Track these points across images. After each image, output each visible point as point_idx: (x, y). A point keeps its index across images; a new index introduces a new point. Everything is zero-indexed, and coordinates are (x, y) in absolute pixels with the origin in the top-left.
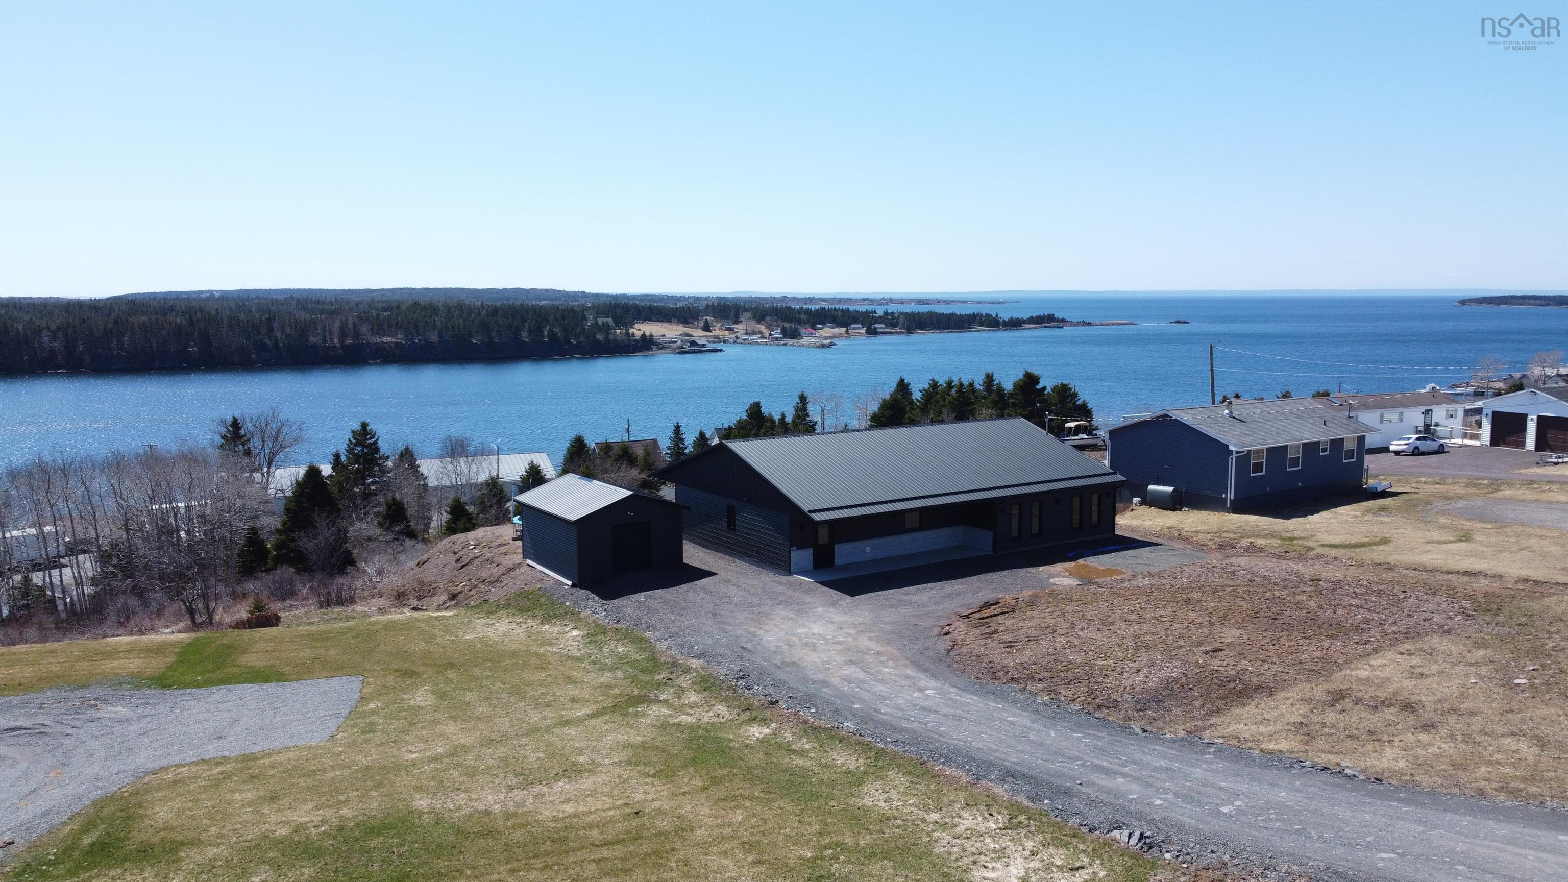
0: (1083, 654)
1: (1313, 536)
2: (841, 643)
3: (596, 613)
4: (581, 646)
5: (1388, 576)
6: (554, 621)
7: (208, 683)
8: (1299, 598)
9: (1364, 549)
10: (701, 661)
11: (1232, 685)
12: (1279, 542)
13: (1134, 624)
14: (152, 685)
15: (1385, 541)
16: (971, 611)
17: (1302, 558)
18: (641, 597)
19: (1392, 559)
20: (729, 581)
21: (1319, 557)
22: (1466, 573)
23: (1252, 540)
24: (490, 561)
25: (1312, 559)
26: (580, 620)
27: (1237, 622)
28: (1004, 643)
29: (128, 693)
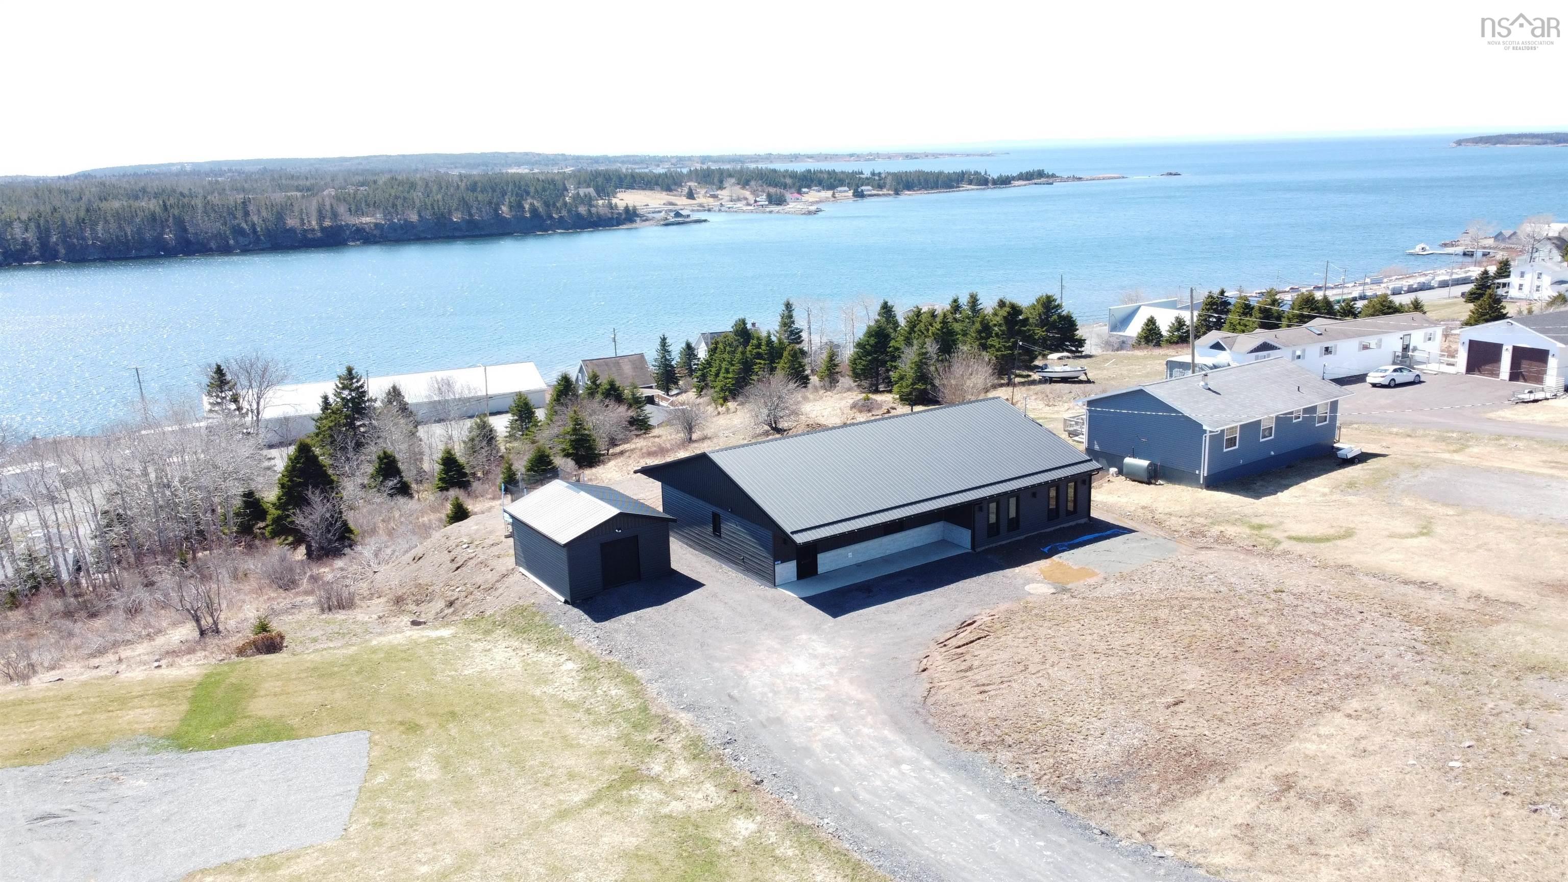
0: (1051, 704)
1: (1281, 523)
2: (824, 688)
3: (589, 641)
4: (576, 685)
5: (1348, 585)
6: (549, 648)
7: (222, 743)
8: (1261, 620)
9: (1328, 544)
10: (690, 716)
11: (1188, 760)
12: (1248, 531)
13: (1103, 658)
14: (168, 746)
15: (1349, 534)
16: (948, 635)
17: (1269, 554)
18: (630, 618)
19: (1354, 560)
20: (715, 595)
21: (1286, 553)
22: (1422, 584)
23: (1222, 529)
24: (483, 563)
25: (1279, 555)
26: (573, 648)
27: (1199, 656)
28: (978, 686)
29: (147, 759)
